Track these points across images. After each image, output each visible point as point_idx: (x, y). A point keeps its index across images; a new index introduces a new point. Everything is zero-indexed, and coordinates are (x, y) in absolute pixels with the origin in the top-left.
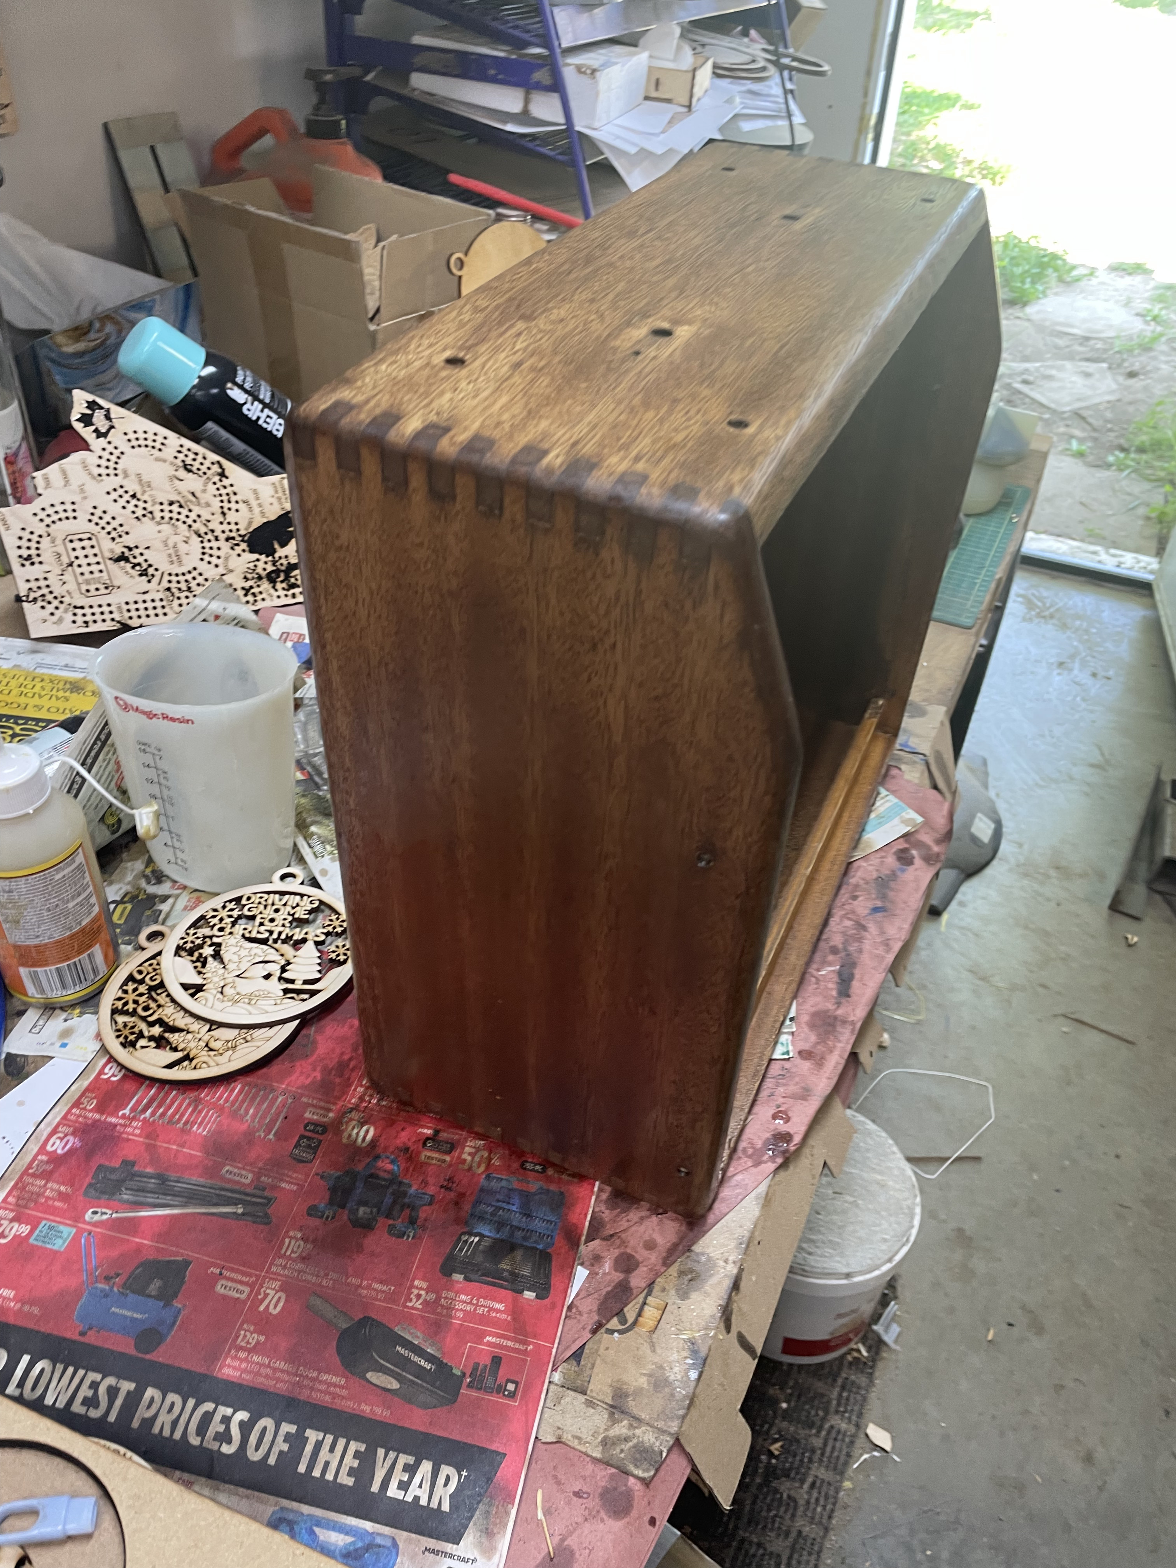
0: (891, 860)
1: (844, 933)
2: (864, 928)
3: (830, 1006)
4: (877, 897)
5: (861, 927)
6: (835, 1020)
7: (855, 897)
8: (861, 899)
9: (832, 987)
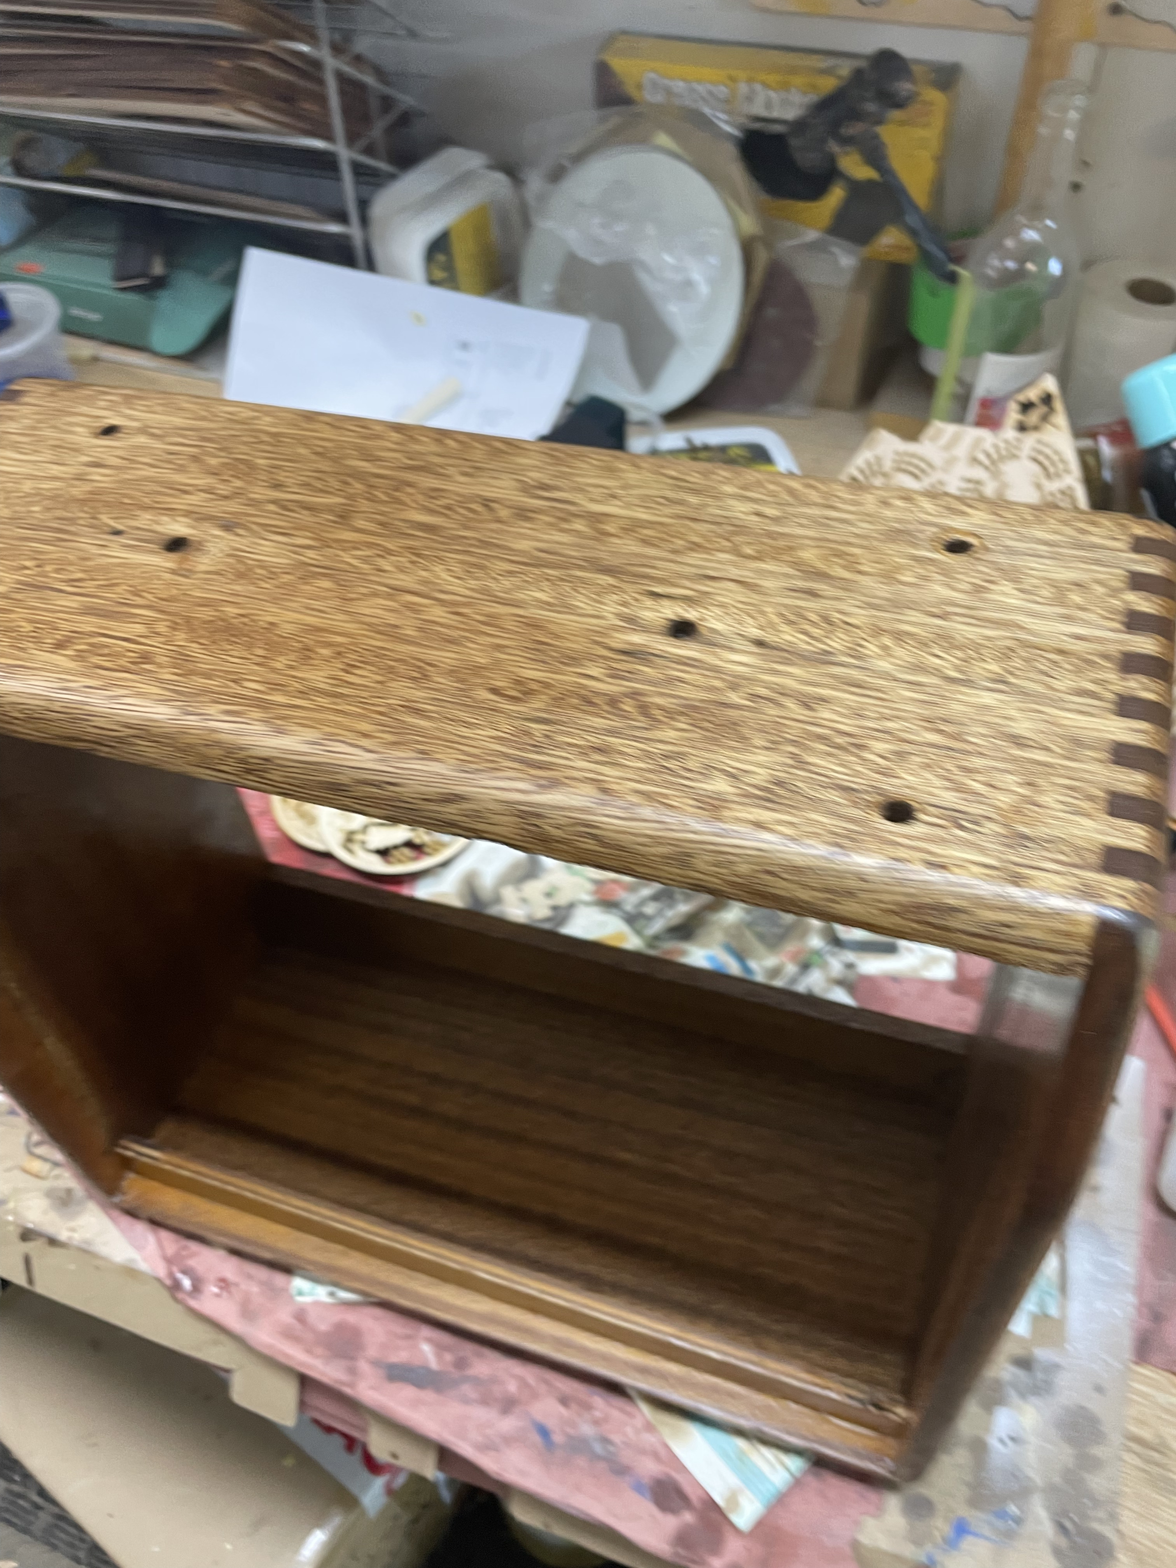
0: (649, 1468)
1: (493, 1380)
2: (505, 1411)
3: (372, 1351)
4: (570, 1437)
5: (508, 1405)
6: (353, 1358)
7: (564, 1401)
8: (562, 1410)
9: (401, 1356)
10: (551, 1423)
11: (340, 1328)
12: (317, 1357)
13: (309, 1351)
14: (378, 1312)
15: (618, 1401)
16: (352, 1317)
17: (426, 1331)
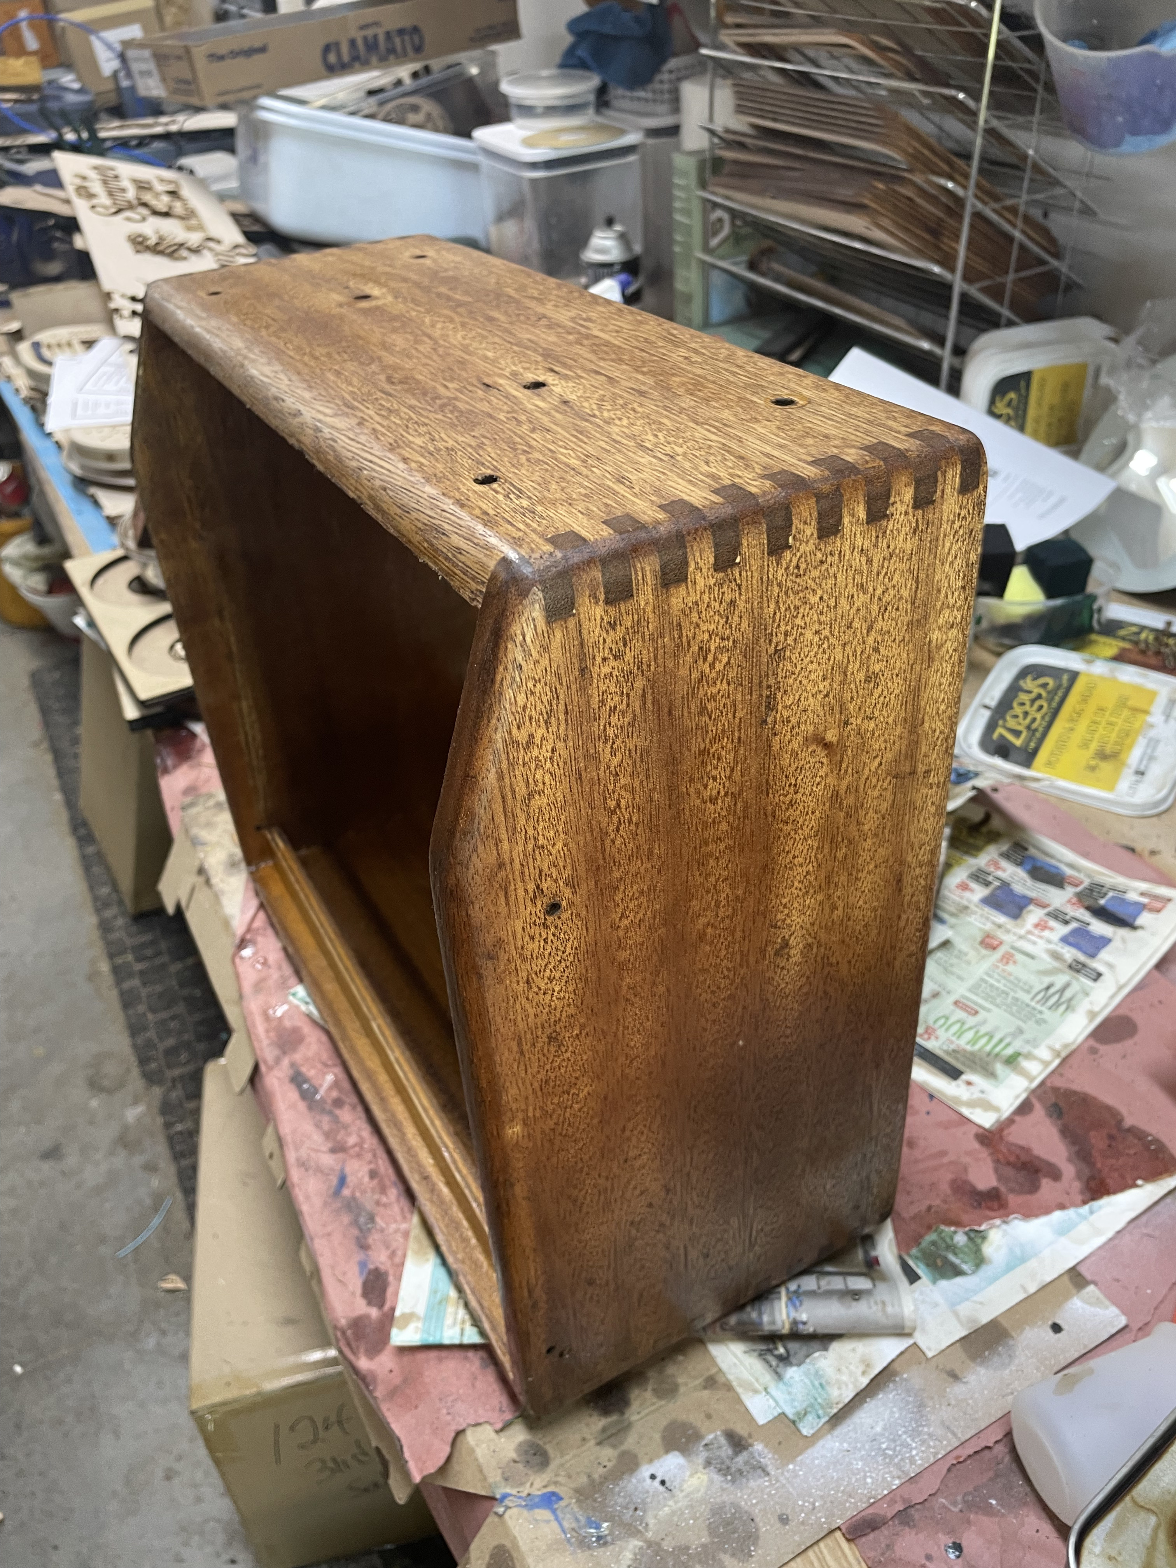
0: (380, 1258)
1: (345, 1127)
2: (333, 1151)
3: (298, 1057)
4: (354, 1198)
5: (338, 1149)
6: (284, 1053)
7: (373, 1174)
8: (366, 1179)
9: (310, 1072)
10: (351, 1180)
11: (296, 1030)
12: (268, 1037)
13: (267, 1031)
14: (324, 1038)
15: (405, 1202)
16: (307, 1029)
17: (338, 1070)
